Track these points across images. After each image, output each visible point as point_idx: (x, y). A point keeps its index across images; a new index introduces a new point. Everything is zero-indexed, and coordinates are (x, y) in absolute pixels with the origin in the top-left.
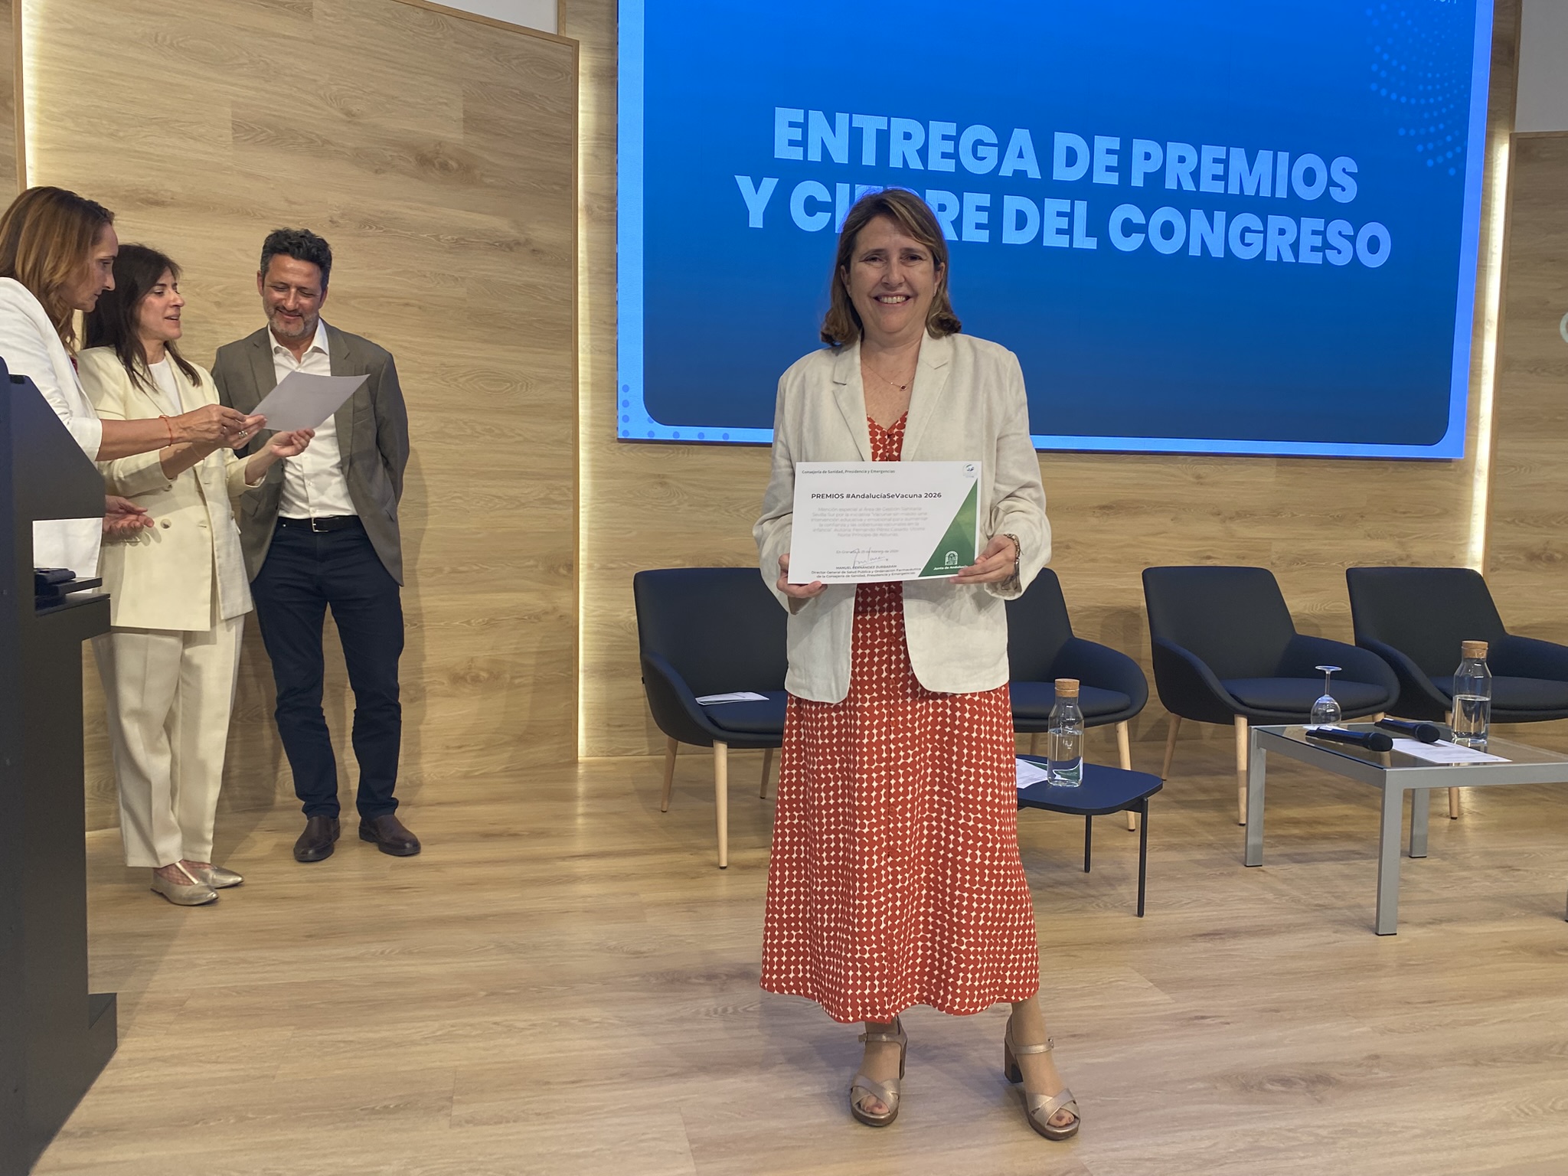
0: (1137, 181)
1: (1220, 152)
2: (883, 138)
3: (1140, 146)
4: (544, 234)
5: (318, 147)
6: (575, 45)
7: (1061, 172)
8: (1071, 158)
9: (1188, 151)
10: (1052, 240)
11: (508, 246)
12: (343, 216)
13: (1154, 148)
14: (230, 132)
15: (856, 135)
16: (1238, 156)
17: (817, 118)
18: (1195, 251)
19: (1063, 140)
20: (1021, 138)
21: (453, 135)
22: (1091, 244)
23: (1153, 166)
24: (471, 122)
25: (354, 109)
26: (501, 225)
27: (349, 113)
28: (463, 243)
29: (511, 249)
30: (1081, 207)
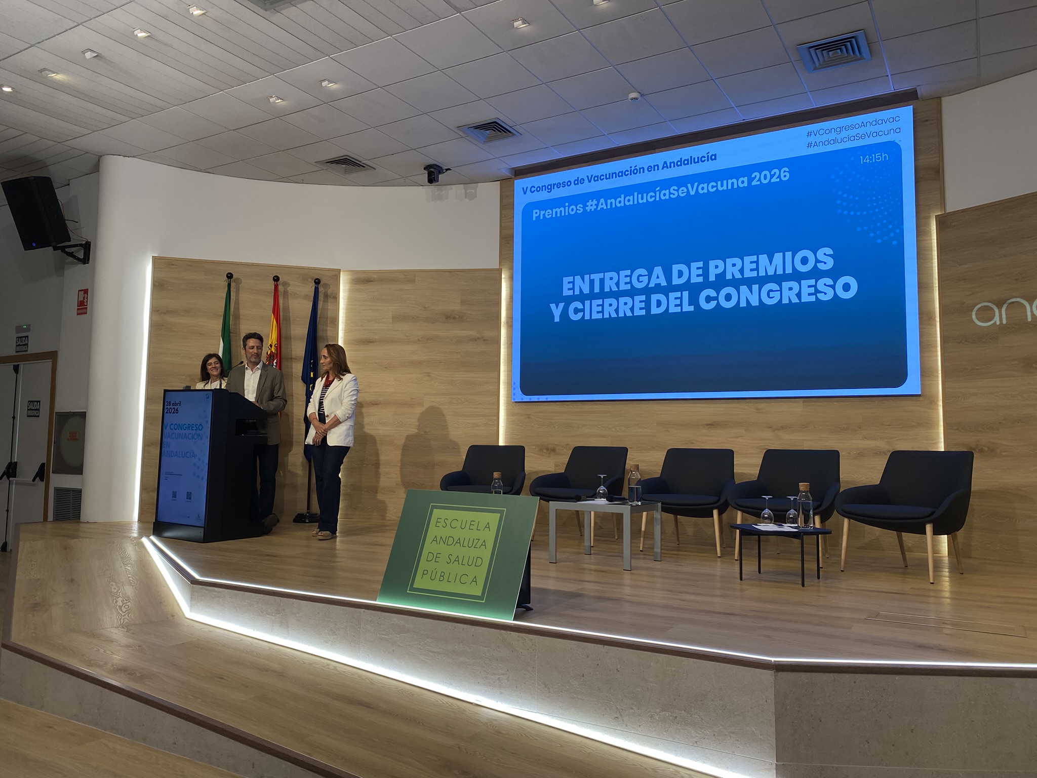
0: (712, 278)
1: (754, 258)
2: (602, 281)
3: (712, 264)
4: (488, 334)
5: (415, 319)
6: (499, 271)
7: (676, 281)
8: (680, 274)
9: (737, 261)
10: (673, 310)
11: (474, 340)
12: (422, 338)
13: (720, 263)
14: (391, 320)
15: (592, 282)
16: (763, 259)
17: (578, 278)
18: (743, 304)
19: (676, 268)
20: (658, 270)
21: (456, 307)
22: (692, 308)
23: (720, 270)
24: (463, 303)
25: (426, 306)
26: (472, 333)
27: (425, 308)
28: (459, 341)
29: (476, 341)
30: (686, 294)
